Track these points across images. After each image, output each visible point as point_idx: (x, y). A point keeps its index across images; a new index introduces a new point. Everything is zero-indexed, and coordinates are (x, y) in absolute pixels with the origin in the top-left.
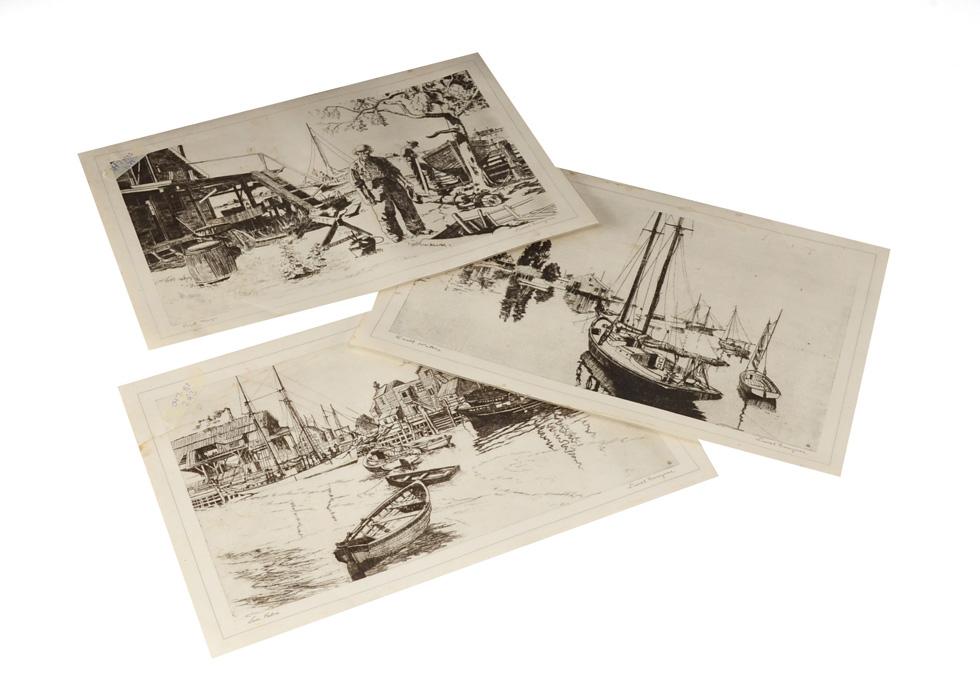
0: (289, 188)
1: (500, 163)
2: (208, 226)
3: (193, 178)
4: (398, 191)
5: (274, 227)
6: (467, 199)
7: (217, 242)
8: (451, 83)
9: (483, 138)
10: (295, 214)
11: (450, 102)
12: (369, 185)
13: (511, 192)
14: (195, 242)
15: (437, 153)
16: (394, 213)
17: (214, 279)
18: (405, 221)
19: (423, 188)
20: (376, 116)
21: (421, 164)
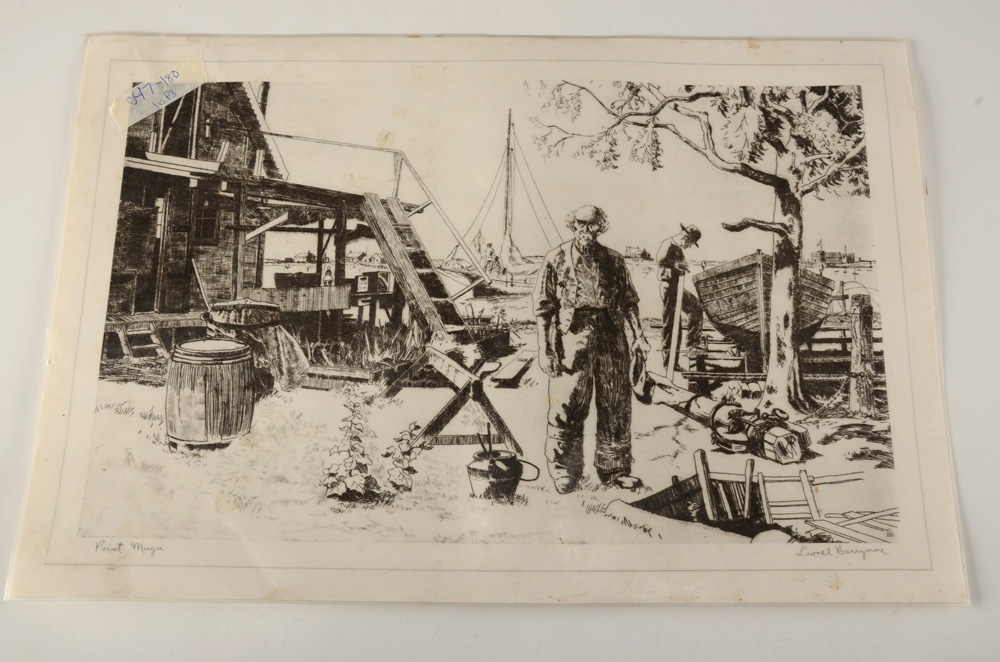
0: (419, 259)
1: (835, 353)
2: (240, 301)
3: (259, 171)
4: (616, 355)
5: (354, 349)
6: (738, 423)
7: (241, 347)
8: (818, 108)
9: (828, 273)
10: (405, 330)
11: (800, 152)
12: (566, 316)
13: (827, 440)
14: (200, 333)
15: (728, 274)
16: (584, 414)
17: (200, 438)
18: (600, 442)
19: (666, 363)
20: (647, 140)
21: (686, 295)
